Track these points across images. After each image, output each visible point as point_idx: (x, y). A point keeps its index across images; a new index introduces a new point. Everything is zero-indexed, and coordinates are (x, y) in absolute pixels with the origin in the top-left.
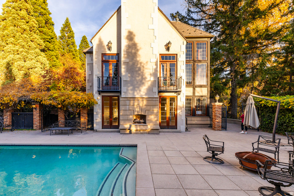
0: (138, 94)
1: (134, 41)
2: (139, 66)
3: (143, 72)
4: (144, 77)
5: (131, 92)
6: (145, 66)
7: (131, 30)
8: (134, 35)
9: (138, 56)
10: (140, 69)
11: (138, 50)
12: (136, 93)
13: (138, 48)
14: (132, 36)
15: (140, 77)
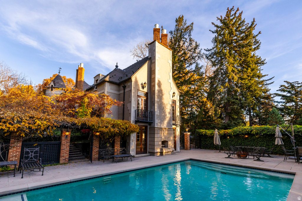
0: (163, 126)
1: (161, 88)
2: (163, 106)
3: (165, 111)
4: (166, 114)
5: (159, 124)
6: (166, 107)
7: (160, 80)
8: (161, 84)
9: (163, 99)
10: (163, 108)
11: (163, 95)
12: (162, 126)
13: (163, 93)
14: (160, 84)
15: (164, 114)
